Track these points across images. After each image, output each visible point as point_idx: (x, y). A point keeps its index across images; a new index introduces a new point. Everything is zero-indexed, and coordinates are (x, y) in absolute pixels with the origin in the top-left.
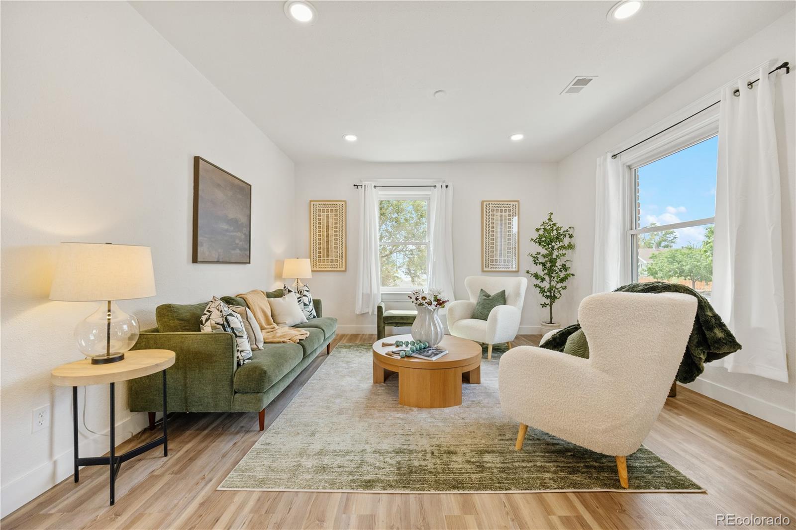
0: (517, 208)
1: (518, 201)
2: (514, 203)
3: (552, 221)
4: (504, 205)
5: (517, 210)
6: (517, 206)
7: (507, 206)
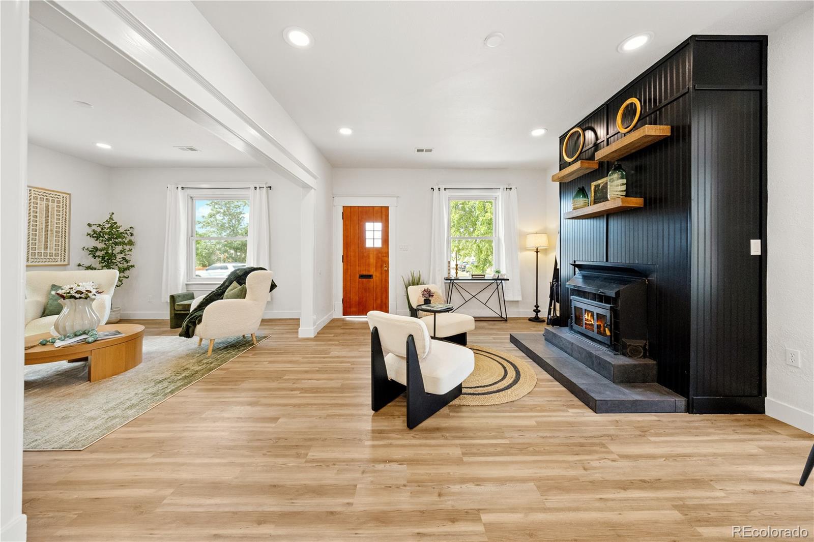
0: (68, 201)
1: (70, 195)
2: (65, 195)
3: (113, 220)
4: (51, 195)
5: (68, 203)
6: (68, 198)
7: (55, 196)
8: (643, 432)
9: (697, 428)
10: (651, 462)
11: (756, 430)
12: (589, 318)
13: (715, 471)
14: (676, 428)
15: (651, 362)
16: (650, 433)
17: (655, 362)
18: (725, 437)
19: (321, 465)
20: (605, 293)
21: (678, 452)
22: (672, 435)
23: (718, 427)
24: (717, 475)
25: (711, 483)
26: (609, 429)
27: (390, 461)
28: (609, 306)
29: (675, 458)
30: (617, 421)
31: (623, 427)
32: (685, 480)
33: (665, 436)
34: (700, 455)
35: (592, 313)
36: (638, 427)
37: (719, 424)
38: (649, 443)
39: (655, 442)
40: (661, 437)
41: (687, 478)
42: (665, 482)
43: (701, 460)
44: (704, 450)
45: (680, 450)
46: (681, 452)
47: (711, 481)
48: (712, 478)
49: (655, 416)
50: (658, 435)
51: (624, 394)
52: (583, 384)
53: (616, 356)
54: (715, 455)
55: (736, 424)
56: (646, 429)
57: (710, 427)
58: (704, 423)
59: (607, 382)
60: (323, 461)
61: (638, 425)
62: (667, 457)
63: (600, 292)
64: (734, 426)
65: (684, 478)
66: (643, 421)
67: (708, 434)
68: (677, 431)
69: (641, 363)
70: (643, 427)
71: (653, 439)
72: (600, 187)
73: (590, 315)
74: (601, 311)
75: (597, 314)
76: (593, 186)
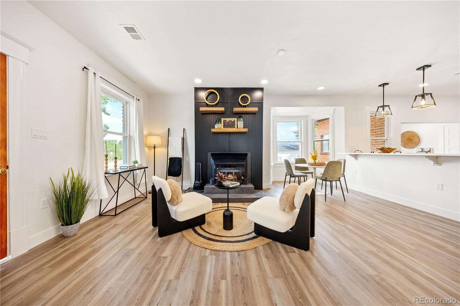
12: (231, 176)
17: (251, 184)
19: (374, 266)
20: (239, 164)
27: (343, 244)
60: (371, 266)
72: (227, 121)
74: (236, 171)
75: (235, 173)
76: (222, 120)
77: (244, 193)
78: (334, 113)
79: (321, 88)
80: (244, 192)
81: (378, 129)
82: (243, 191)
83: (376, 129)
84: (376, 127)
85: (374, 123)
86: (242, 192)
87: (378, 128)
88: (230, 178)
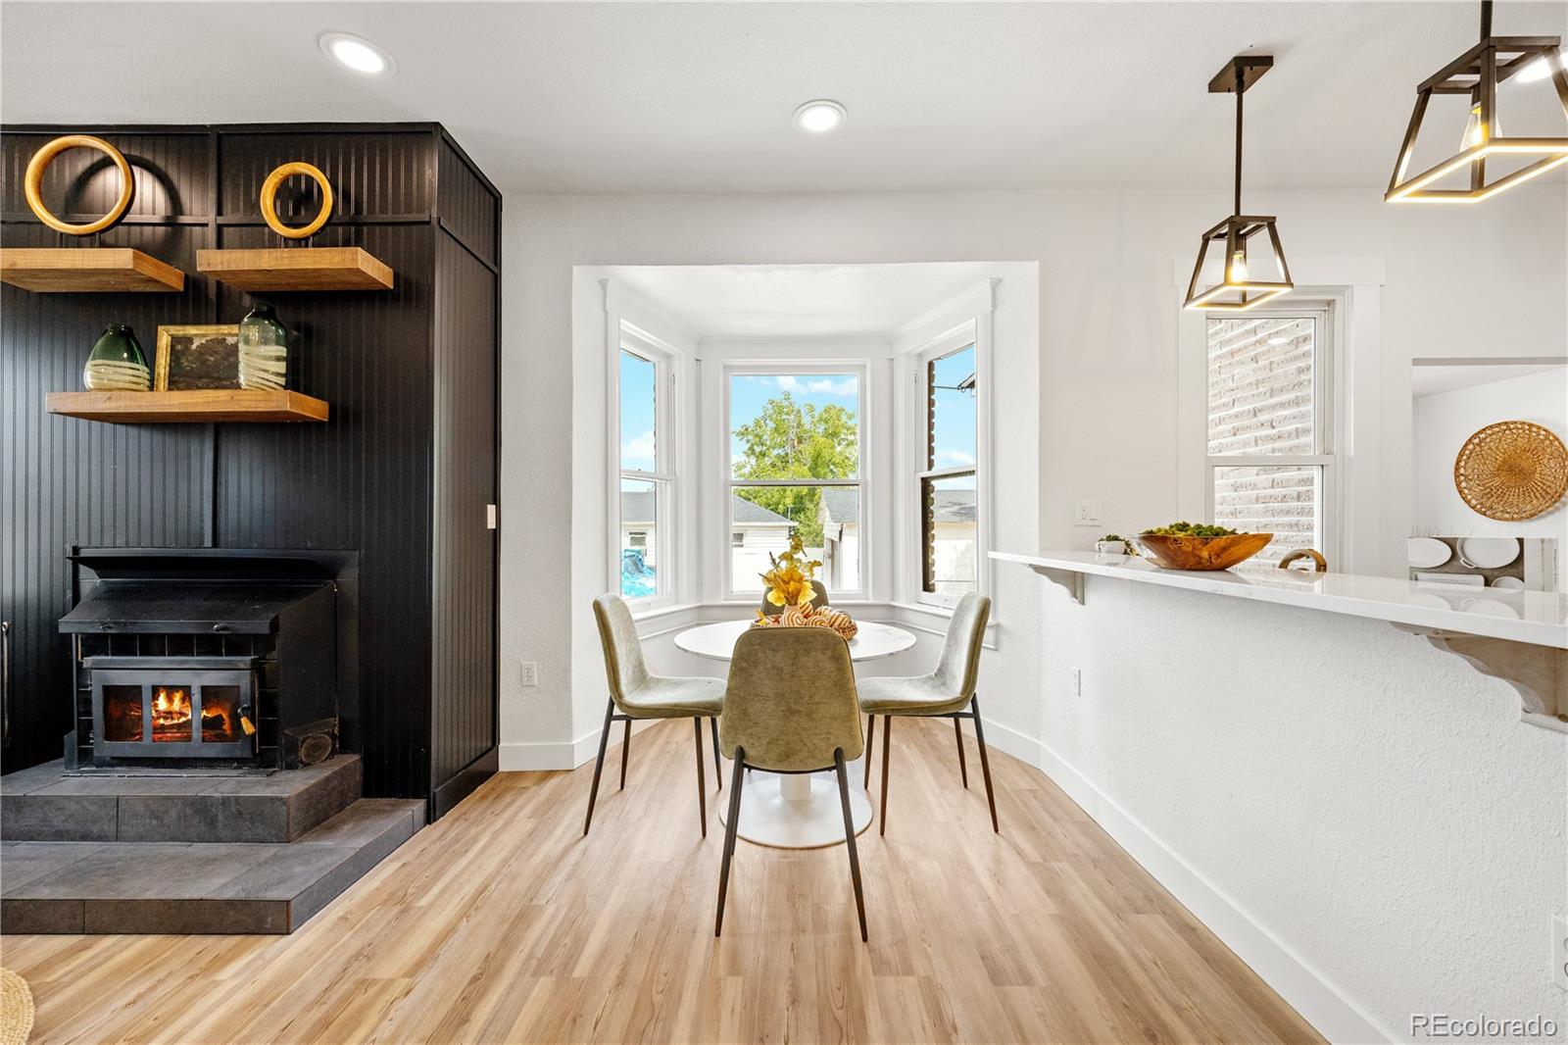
8: (401, 903)
9: (456, 840)
10: (456, 940)
11: (508, 799)
12: (177, 705)
13: (523, 883)
14: (435, 859)
15: (352, 759)
16: (411, 895)
17: (356, 757)
18: (493, 829)
20: (232, 629)
21: (470, 894)
22: (439, 874)
23: (475, 822)
24: (529, 888)
25: (533, 903)
26: (343, 944)
28: (249, 658)
29: (475, 906)
30: (344, 918)
31: (364, 920)
32: (512, 924)
33: (435, 884)
34: (493, 876)
35: (186, 691)
36: (387, 900)
37: (473, 816)
38: (425, 913)
39: (431, 905)
40: (431, 888)
41: (510, 921)
42: (498, 950)
43: (499, 883)
44: (491, 864)
45: (470, 888)
46: (473, 891)
47: (531, 899)
48: (529, 896)
49: (392, 861)
50: (424, 889)
51: (331, 851)
52: (224, 885)
53: (271, 779)
54: (505, 862)
55: (486, 803)
56: (401, 893)
57: (468, 828)
58: (458, 827)
59: (273, 849)
61: (384, 897)
62: (465, 913)
63: (217, 630)
64: (488, 807)
65: (506, 926)
66: (385, 883)
67: (475, 839)
68: (441, 862)
69: (336, 768)
70: (393, 894)
71: (424, 902)
72: (194, 347)
73: (178, 697)
74: (213, 679)
75: (204, 689)
76: (164, 337)
77: (220, 841)
78: (994, 305)
79: (820, 120)
80: (223, 833)
81: (1282, 405)
82: (212, 823)
83: (1273, 407)
84: (1271, 396)
85: (1265, 368)
86: (203, 828)
87: (1283, 398)
88: (169, 714)
